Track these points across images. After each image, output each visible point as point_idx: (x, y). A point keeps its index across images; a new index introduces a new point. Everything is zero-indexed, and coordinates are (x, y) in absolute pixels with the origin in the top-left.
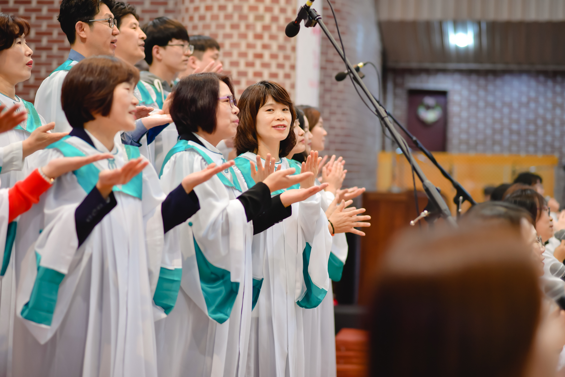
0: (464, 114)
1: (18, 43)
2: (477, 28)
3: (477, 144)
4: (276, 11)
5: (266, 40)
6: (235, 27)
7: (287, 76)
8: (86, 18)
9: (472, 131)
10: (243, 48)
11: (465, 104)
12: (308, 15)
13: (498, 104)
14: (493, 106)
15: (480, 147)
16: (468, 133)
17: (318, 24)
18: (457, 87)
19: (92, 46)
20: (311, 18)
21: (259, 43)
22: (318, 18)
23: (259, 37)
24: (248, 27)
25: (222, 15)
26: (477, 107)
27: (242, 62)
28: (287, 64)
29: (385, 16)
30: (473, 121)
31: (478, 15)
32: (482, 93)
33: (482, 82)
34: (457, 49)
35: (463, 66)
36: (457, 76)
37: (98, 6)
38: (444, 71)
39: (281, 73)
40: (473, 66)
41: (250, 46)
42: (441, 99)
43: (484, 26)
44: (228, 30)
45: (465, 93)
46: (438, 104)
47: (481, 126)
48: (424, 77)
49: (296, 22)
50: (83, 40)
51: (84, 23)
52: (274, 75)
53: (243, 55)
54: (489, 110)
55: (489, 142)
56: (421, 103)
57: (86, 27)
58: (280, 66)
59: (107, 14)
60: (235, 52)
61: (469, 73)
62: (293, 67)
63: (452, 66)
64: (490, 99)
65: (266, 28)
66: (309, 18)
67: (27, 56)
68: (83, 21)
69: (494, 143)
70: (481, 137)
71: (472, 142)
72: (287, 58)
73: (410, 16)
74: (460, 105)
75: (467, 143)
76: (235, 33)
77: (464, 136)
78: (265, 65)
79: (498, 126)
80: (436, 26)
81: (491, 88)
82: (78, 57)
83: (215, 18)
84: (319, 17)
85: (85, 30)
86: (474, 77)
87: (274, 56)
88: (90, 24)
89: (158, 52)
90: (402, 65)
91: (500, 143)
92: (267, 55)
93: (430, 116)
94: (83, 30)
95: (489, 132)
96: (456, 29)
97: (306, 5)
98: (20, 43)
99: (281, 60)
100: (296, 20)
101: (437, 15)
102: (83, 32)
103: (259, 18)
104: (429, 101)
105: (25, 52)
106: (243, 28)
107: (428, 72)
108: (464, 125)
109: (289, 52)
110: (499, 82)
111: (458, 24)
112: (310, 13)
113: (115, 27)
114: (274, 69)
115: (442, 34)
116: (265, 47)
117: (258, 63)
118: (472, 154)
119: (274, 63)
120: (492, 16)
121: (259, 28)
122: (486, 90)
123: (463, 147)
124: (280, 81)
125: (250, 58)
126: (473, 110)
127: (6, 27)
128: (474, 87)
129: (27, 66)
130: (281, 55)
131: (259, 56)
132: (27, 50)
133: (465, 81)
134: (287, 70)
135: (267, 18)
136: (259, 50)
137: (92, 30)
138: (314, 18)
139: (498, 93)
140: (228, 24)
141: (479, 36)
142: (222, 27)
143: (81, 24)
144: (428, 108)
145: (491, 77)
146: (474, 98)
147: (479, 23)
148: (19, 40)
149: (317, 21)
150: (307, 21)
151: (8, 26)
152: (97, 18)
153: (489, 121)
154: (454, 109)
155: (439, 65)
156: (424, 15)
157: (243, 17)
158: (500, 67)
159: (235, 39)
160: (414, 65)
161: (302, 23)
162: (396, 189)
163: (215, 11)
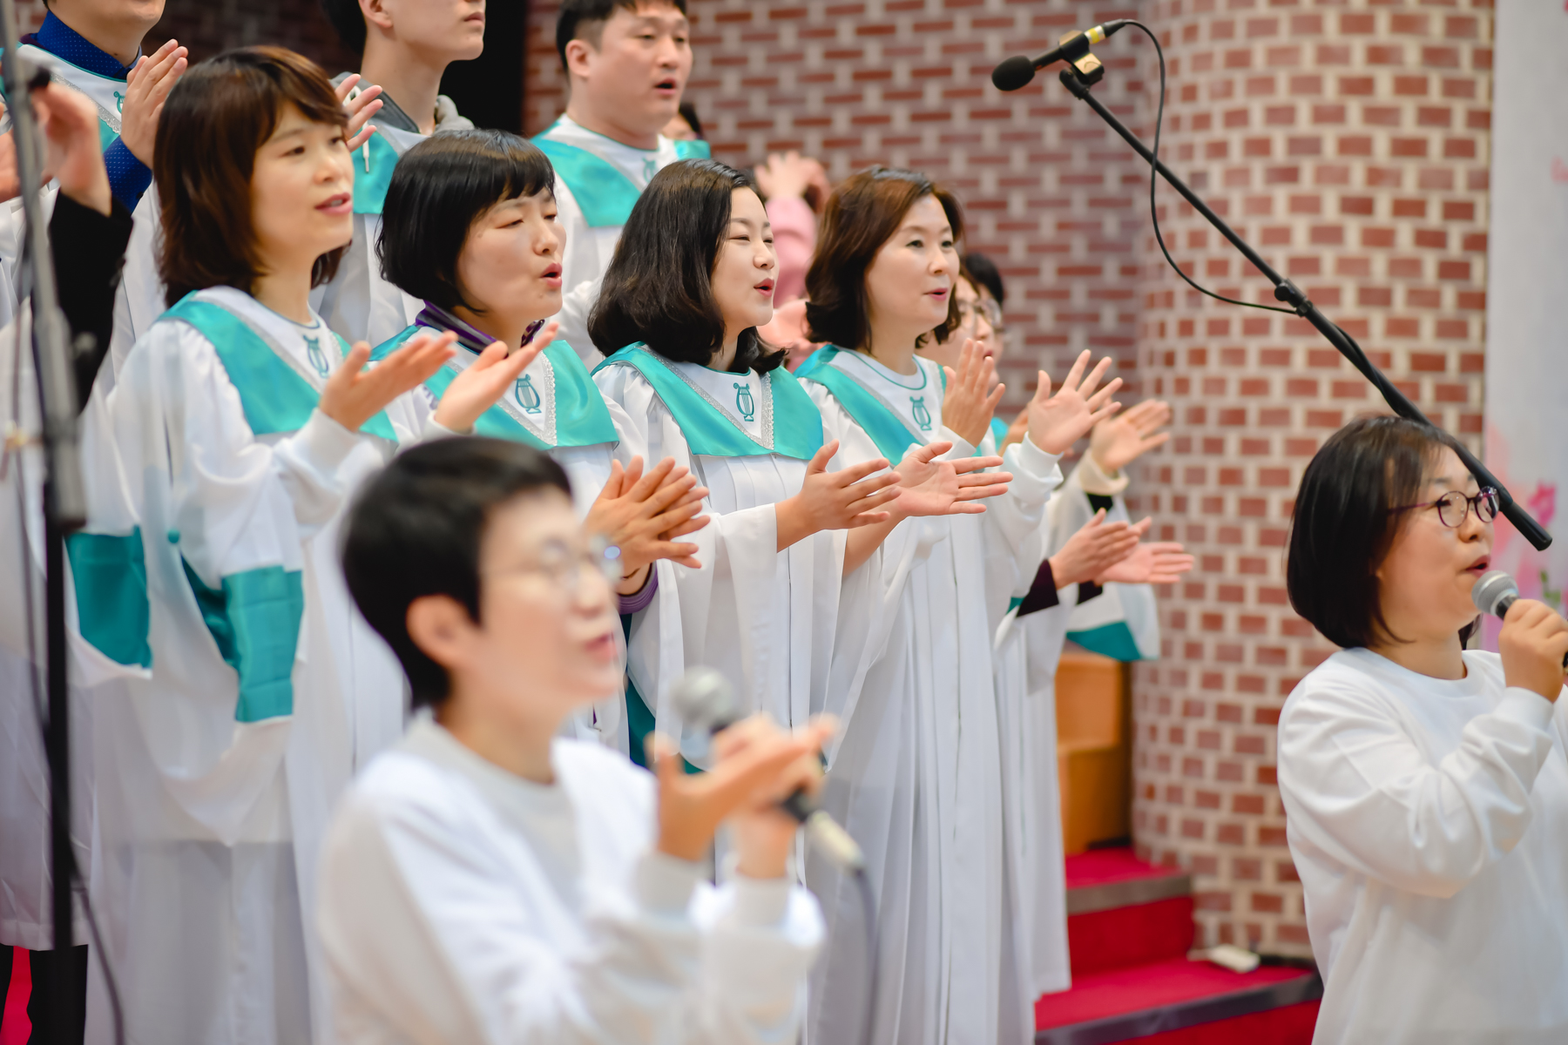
5: (1383, 33)
10: (1308, 62)
21: (1358, 46)
23: (1358, 24)
27: (1304, 107)
28: (1460, 109)
41: (1327, 55)
53: (1309, 85)
58: (1434, 116)
60: (1282, 78)
62: (1482, 119)
72: (1455, 88)
76: (1284, 16)
78: (1380, 115)
87: (1407, 86)
92: (1384, 79)
99: (1435, 96)
109: (1465, 68)
114: (1409, 126)
116: (1378, 55)
117: (1354, 107)
119: (1409, 107)
125: (1330, 92)
130: (1436, 81)
131: (1362, 86)
134: (1459, 127)
136: (1358, 66)
159: (1284, 37)
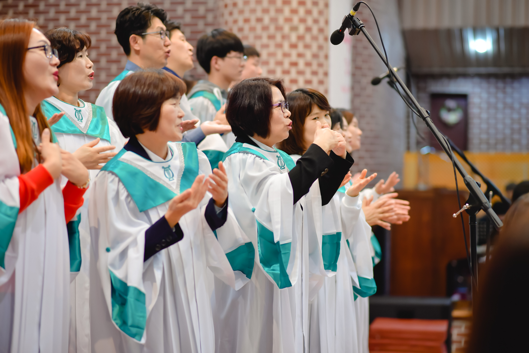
0: (484, 116)
1: (79, 57)
2: (495, 34)
3: (496, 144)
4: (310, 22)
5: (301, 48)
6: (271, 37)
7: (321, 82)
8: (139, 31)
9: (492, 131)
10: (279, 56)
11: (484, 106)
12: (352, 23)
13: (516, 106)
14: (512, 108)
15: (500, 147)
16: (488, 133)
17: (361, 32)
18: (477, 90)
19: (146, 58)
20: (355, 27)
21: (294, 53)
22: (361, 26)
23: (294, 46)
24: (284, 37)
25: (259, 27)
26: (496, 108)
27: (279, 70)
28: (321, 71)
29: (408, 25)
30: (492, 121)
31: (496, 22)
32: (500, 95)
33: (500, 85)
34: (477, 54)
35: (483, 70)
36: (477, 80)
37: (150, 20)
38: (465, 76)
39: (315, 80)
40: (492, 70)
41: (285, 55)
42: (462, 102)
43: (502, 32)
44: (265, 40)
45: (484, 95)
46: (459, 107)
47: (500, 126)
48: (445, 81)
49: (341, 31)
50: (137, 52)
51: (137, 37)
52: (308, 82)
53: (280, 63)
54: (508, 111)
55: (508, 142)
56: (443, 106)
57: (140, 40)
58: (315, 73)
59: (158, 27)
60: (272, 62)
61: (487, 77)
62: (326, 74)
63: (472, 70)
64: (509, 100)
65: (301, 38)
66: (353, 27)
67: (88, 68)
68: (136, 34)
69: (513, 142)
70: (500, 136)
71: (492, 141)
72: (320, 65)
73: (432, 23)
74: (480, 108)
75: (488, 143)
76: (272, 43)
77: (484, 136)
78: (300, 73)
79: (516, 126)
80: (457, 34)
81: (509, 90)
82: (135, 67)
83: (253, 29)
84: (363, 25)
85: (138, 42)
86: (493, 80)
87: (308, 64)
88: (143, 37)
89: (216, 63)
90: (425, 70)
91: (519, 143)
92: (301, 63)
93: (452, 118)
94: (137, 43)
95: (508, 131)
96: (475, 36)
97: (350, 15)
98: (81, 56)
99: (315, 67)
100: (341, 29)
101: (458, 23)
102: (136, 45)
103: (294, 29)
104: (451, 103)
105: (86, 65)
106: (279, 38)
107: (450, 76)
108: (484, 126)
109: (322, 59)
110: (516, 85)
111: (478, 30)
112: (354, 22)
113: (167, 38)
114: (308, 76)
115: (463, 41)
116: (300, 55)
117: (293, 71)
118: (492, 153)
119: (308, 71)
120: (509, 22)
121: (294, 38)
122: (504, 92)
123: (484, 146)
124: (314, 87)
125: (286, 65)
126: (492, 111)
127: (67, 43)
128: (493, 90)
129: (89, 77)
130: (315, 63)
131: (294, 64)
132: (88, 63)
133: (484, 84)
134: (321, 76)
135: (302, 29)
136: (294, 58)
137: (144, 43)
138: (357, 26)
139: (516, 95)
140: (265, 35)
141: (497, 42)
142: (259, 37)
143: (135, 38)
144: (450, 110)
145: (508, 80)
146: (493, 100)
147: (497, 30)
148: (80, 54)
149: (361, 29)
150: (351, 29)
151: (69, 41)
152: (149, 31)
153: (508, 121)
154: (474, 111)
155: (460, 70)
156: (446, 23)
157: (279, 28)
158: (517, 70)
159: (272, 49)
160: (436, 70)
161: (347, 32)
162: (422, 187)
163: (253, 23)
